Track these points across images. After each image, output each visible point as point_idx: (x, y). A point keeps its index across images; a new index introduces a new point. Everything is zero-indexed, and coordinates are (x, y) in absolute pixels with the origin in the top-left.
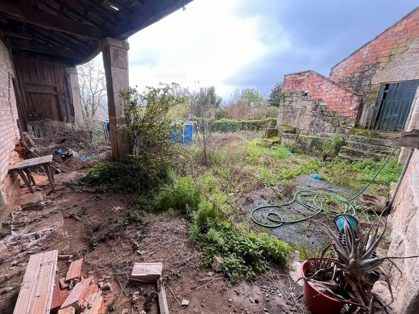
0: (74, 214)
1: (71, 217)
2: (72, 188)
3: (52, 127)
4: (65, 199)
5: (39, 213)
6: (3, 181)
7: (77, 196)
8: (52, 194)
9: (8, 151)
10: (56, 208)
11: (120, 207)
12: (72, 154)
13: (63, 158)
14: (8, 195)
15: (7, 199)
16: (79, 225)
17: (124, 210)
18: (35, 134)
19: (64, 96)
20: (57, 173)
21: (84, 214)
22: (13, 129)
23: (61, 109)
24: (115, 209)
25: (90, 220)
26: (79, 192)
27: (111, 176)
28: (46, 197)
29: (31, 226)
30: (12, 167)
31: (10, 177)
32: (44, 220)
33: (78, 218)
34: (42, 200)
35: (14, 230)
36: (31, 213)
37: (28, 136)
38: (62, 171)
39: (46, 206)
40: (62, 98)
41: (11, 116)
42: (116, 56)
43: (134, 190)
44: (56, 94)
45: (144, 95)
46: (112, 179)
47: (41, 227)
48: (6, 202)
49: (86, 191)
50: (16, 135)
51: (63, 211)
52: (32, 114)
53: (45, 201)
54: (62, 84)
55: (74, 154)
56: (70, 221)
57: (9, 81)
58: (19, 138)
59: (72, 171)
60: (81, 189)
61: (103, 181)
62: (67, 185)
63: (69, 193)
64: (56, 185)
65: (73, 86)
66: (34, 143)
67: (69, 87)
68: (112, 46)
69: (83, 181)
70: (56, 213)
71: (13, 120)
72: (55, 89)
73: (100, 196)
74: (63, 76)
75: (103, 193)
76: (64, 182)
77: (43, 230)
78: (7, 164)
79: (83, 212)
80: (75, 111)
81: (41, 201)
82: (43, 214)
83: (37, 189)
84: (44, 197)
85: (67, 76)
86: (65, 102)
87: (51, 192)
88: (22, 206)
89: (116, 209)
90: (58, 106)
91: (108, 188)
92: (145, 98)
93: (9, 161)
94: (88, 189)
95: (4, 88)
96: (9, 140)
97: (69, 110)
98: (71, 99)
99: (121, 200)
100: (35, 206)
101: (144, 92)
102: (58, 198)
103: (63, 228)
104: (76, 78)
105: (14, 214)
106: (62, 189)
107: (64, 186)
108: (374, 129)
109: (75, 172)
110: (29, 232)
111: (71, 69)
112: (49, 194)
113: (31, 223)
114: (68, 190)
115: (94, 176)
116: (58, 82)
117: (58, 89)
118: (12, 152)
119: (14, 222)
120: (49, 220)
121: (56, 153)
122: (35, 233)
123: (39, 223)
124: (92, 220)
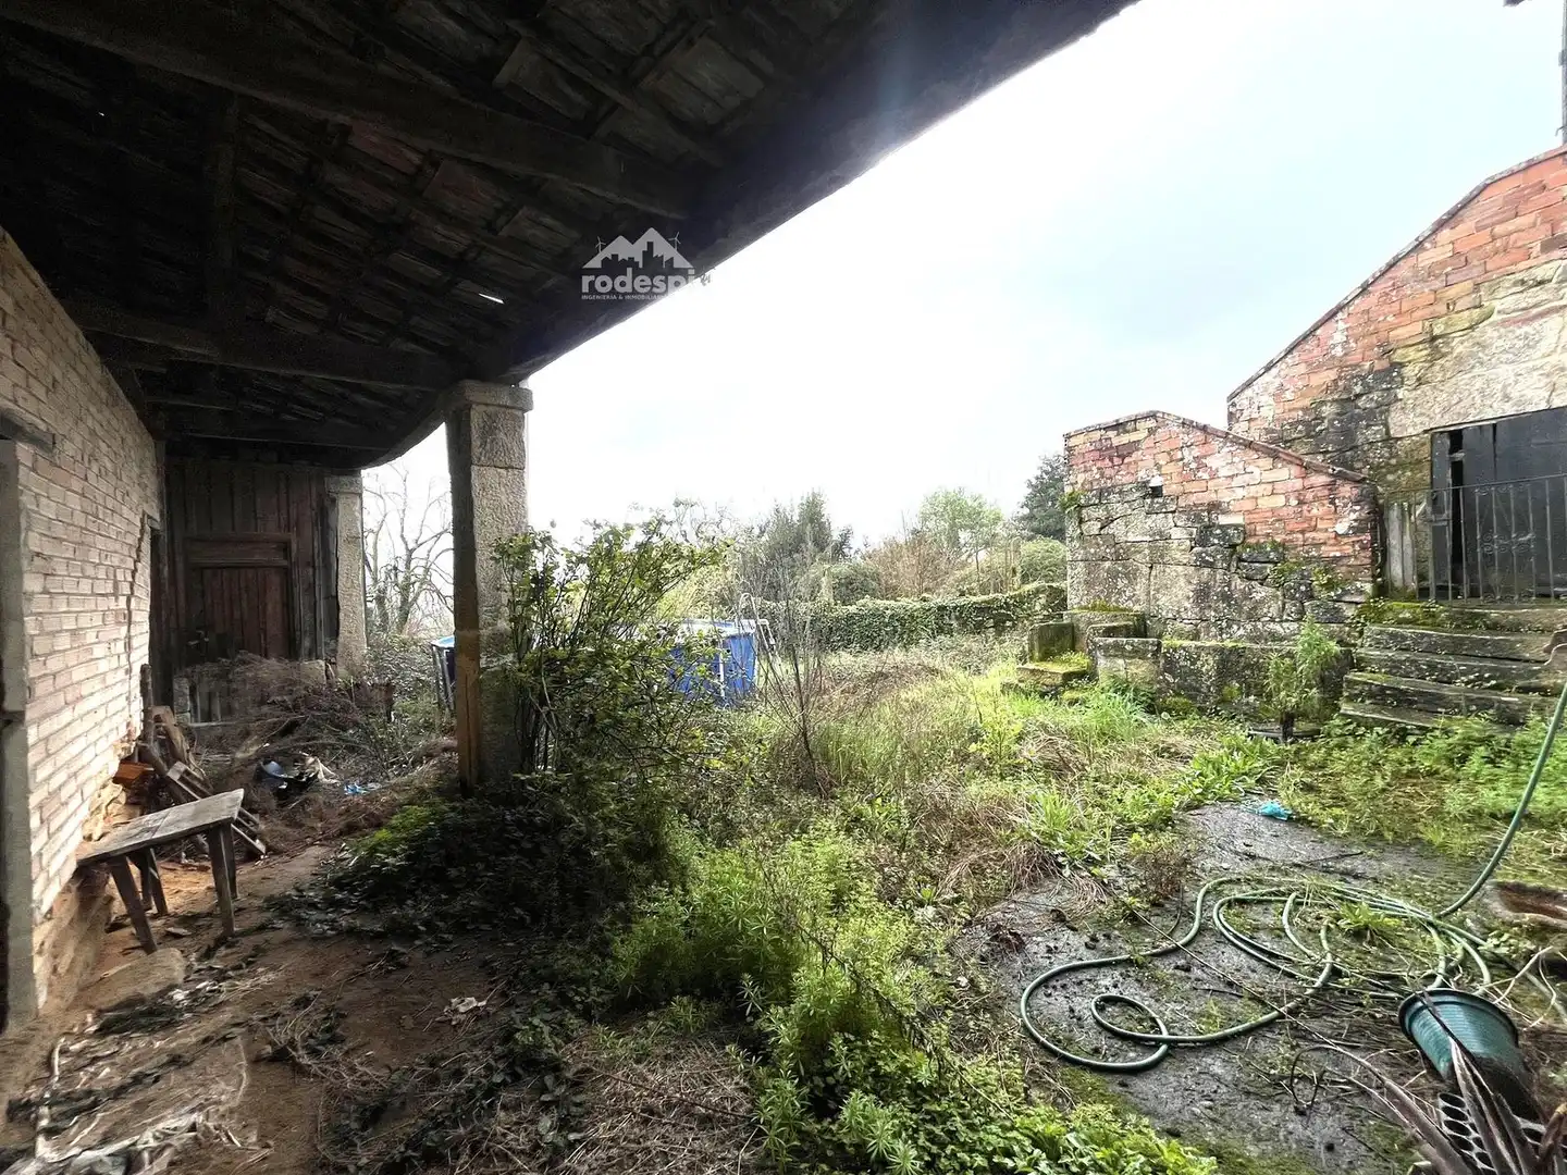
0: (292, 1043)
1: (281, 1056)
2: (299, 918)
3: (256, 682)
4: (265, 973)
5: (157, 1044)
6: (50, 911)
7: (310, 954)
8: (223, 951)
9: (90, 789)
10: (225, 1016)
11: (479, 999)
12: (315, 776)
13: (280, 795)
14: (55, 970)
15: (50, 985)
16: (309, 1094)
17: (492, 1010)
18: (195, 707)
19: (311, 570)
20: (253, 855)
21: (333, 1041)
22: (122, 702)
23: (297, 616)
24: (456, 1011)
25: (353, 1070)
26: (322, 938)
27: (450, 860)
28: (197, 966)
29: (117, 1106)
30: (92, 850)
31: (79, 889)
32: (174, 1077)
33: (306, 1060)
34: (180, 980)
35: (50, 1132)
36: (127, 1047)
37: (170, 721)
38: (268, 849)
39: (189, 1009)
40: (302, 575)
41: (123, 658)
42: (489, 431)
43: (536, 918)
44: (285, 563)
45: (577, 549)
46: (453, 872)
47: (158, 1110)
48: (42, 998)
49: (351, 932)
50: (128, 725)
51: (252, 1029)
52: (198, 637)
53: (191, 985)
54: (307, 530)
55: (321, 776)
56: (275, 1075)
57: (140, 540)
58: (138, 733)
59: (307, 846)
60: (334, 921)
61: (419, 880)
62: (281, 906)
63: (286, 942)
64: (240, 910)
65: (343, 533)
66: (186, 746)
67: (332, 533)
68: (478, 404)
69: (341, 888)
70: (225, 1039)
71: (129, 671)
72: (285, 548)
73: (402, 950)
74: (314, 504)
75: (416, 935)
76: (269, 899)
77: (160, 1126)
78: (78, 838)
79: (328, 1030)
80: (342, 615)
81: (172, 987)
82: (174, 1045)
83: (169, 934)
84: (189, 967)
85: (327, 503)
86: (311, 587)
87: (221, 941)
88: (99, 1013)
89: (462, 1009)
90: (288, 606)
91: (436, 914)
92: (581, 560)
93: (87, 826)
94: (358, 923)
95: (119, 567)
96: (103, 744)
97: (322, 613)
98: (334, 577)
99: (485, 964)
100: (150, 1013)
101: (578, 542)
102: (240, 967)
103: (241, 1114)
104: (357, 508)
105: (63, 1052)
106: (262, 928)
107: (268, 915)
108: (1455, 597)
109: (315, 851)
110: (105, 1140)
111: (344, 479)
112: (208, 954)
113: (118, 1093)
114: (284, 929)
115: (386, 864)
116: (297, 524)
117: (294, 547)
118: (104, 786)
119: (54, 1093)
120: (192, 1074)
121: (261, 776)
122: (127, 1142)
123: (152, 1092)
124: (362, 1069)
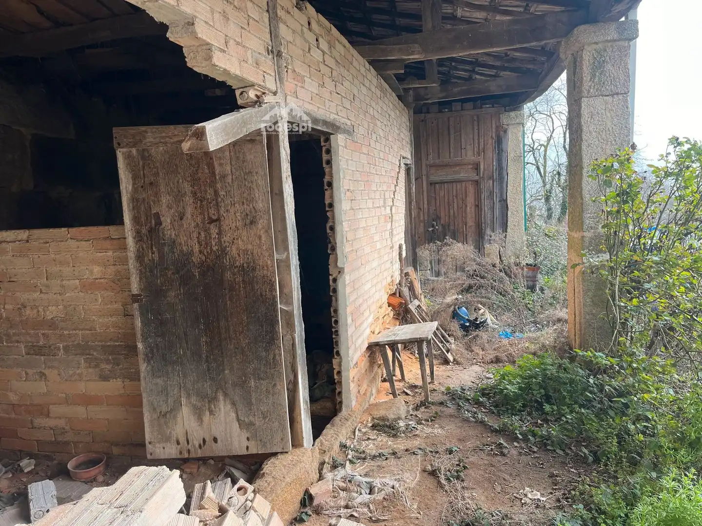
0: (439, 470)
1: (433, 473)
2: (459, 406)
4: (438, 428)
5: (390, 443)
7: (460, 427)
8: (423, 409)
9: (373, 308)
10: (417, 442)
11: (542, 495)
12: (484, 321)
13: (464, 327)
14: (359, 391)
15: (357, 398)
16: (441, 499)
18: (432, 268)
19: (492, 182)
20: (446, 362)
21: (458, 478)
22: (389, 264)
24: (526, 495)
25: (463, 498)
26: (466, 420)
27: (548, 399)
28: (411, 412)
29: (372, 463)
30: (374, 339)
31: (369, 356)
32: (392, 461)
33: (443, 482)
34: (403, 417)
35: (351, 462)
36: (380, 439)
37: (413, 275)
38: (454, 360)
39: (404, 433)
40: (486, 185)
42: (598, 65)
44: (477, 177)
46: (547, 408)
47: (385, 472)
48: (354, 402)
49: (482, 422)
51: (426, 454)
52: (433, 226)
53: (407, 421)
55: (488, 322)
56: (430, 482)
57: (399, 172)
58: (398, 281)
59: (473, 364)
60: (475, 413)
61: (524, 406)
62: (453, 396)
63: (451, 416)
64: (434, 390)
65: (511, 154)
66: (420, 291)
67: (504, 155)
68: (589, 44)
69: (483, 395)
70: (414, 453)
71: (392, 248)
72: (477, 168)
73: (505, 444)
74: (494, 135)
75: (516, 439)
76: (448, 389)
77: (384, 480)
78: (367, 332)
79: (457, 471)
80: (509, 213)
81: (399, 418)
82: (395, 446)
83: (404, 392)
84: (408, 412)
85: (502, 133)
86: (491, 194)
87: (423, 404)
88: (373, 418)
89: (530, 496)
90: (479, 207)
91: (530, 431)
94: (486, 419)
96: (379, 286)
97: (497, 211)
98: (505, 186)
99: (552, 476)
100: (389, 427)
102: (428, 421)
103: (413, 492)
104: (521, 134)
105: (359, 430)
106: (441, 403)
107: (445, 397)
109: (476, 368)
110: (366, 475)
111: (512, 114)
112: (417, 408)
113: (374, 457)
114: (451, 409)
115: (507, 389)
116: (484, 151)
117: (482, 166)
118: (381, 308)
119: (355, 446)
120: (399, 463)
121: (455, 315)
122: (372, 480)
123: (384, 463)
124: (468, 501)
